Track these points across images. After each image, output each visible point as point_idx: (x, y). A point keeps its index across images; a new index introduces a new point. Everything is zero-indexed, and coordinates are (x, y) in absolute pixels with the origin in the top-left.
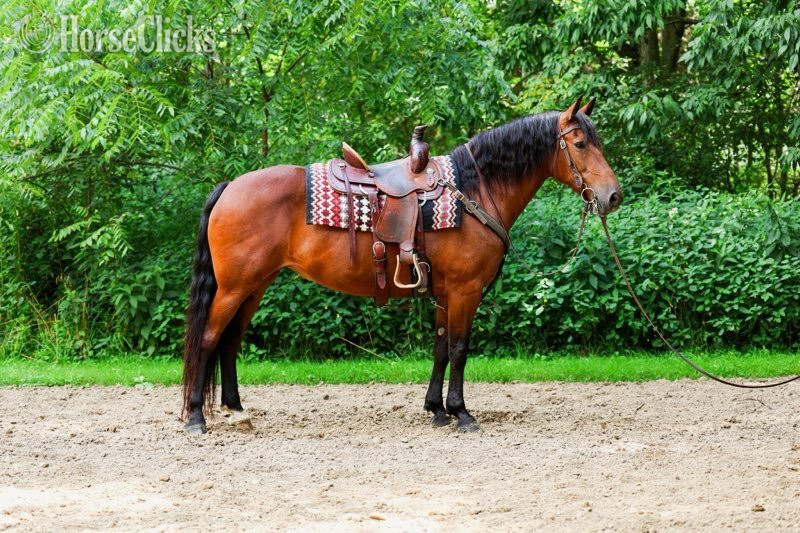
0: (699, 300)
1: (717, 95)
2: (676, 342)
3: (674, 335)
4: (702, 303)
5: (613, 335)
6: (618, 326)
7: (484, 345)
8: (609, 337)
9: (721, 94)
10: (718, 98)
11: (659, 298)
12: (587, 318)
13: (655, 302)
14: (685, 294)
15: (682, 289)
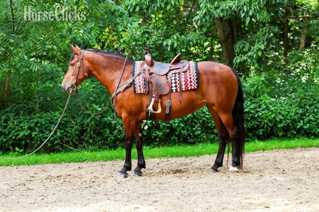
0: (209, 121)
1: (200, 35)
2: (199, 140)
3: (199, 136)
4: (211, 122)
5: (174, 137)
6: (177, 133)
7: (119, 144)
8: (172, 138)
9: (202, 34)
10: (201, 36)
11: (192, 121)
12: (164, 130)
13: (191, 123)
14: (204, 119)
15: (203, 117)
